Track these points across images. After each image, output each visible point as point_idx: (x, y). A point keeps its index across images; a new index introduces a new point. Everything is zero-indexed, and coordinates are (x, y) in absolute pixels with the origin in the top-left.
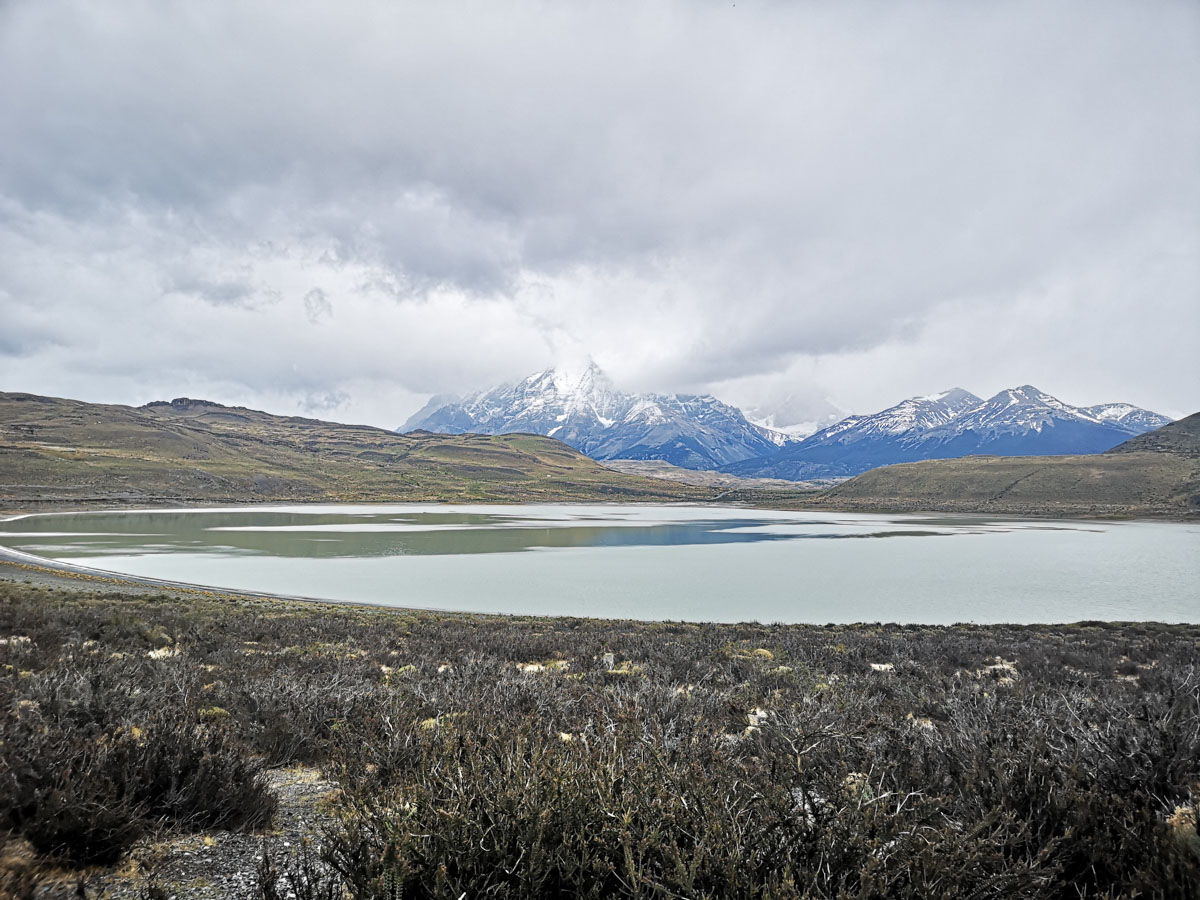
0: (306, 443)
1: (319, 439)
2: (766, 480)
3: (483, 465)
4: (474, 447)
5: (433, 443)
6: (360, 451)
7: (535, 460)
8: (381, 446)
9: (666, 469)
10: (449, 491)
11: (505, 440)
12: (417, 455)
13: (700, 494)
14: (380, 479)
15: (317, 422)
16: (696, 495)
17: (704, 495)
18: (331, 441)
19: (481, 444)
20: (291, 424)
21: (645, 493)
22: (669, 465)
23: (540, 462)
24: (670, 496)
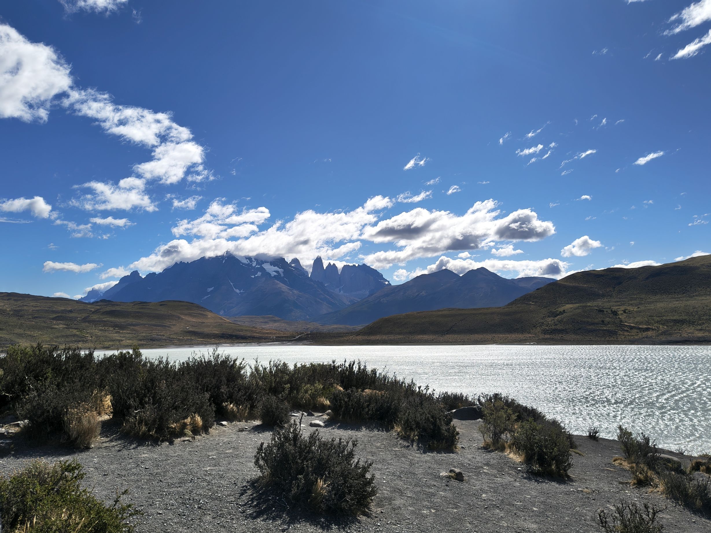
0: (15, 311)
1: (25, 308)
2: (335, 326)
3: (142, 322)
4: (137, 311)
5: (109, 308)
6: (55, 316)
7: (179, 318)
8: (71, 311)
9: (275, 321)
10: (113, 341)
11: (161, 305)
12: (95, 317)
13: (285, 337)
14: (63, 334)
15: (28, 296)
16: (282, 337)
17: (287, 337)
18: (34, 309)
19: (143, 308)
20: (8, 298)
21: (249, 337)
22: (277, 319)
23: (182, 319)
24: (265, 339)
